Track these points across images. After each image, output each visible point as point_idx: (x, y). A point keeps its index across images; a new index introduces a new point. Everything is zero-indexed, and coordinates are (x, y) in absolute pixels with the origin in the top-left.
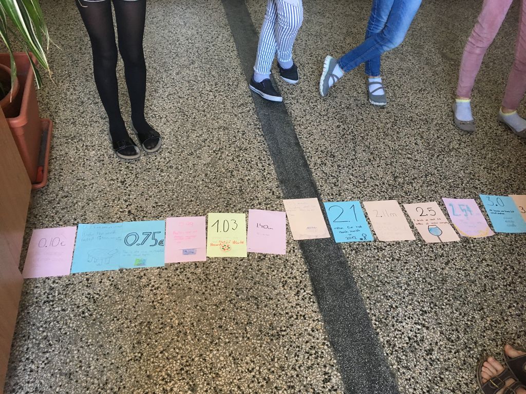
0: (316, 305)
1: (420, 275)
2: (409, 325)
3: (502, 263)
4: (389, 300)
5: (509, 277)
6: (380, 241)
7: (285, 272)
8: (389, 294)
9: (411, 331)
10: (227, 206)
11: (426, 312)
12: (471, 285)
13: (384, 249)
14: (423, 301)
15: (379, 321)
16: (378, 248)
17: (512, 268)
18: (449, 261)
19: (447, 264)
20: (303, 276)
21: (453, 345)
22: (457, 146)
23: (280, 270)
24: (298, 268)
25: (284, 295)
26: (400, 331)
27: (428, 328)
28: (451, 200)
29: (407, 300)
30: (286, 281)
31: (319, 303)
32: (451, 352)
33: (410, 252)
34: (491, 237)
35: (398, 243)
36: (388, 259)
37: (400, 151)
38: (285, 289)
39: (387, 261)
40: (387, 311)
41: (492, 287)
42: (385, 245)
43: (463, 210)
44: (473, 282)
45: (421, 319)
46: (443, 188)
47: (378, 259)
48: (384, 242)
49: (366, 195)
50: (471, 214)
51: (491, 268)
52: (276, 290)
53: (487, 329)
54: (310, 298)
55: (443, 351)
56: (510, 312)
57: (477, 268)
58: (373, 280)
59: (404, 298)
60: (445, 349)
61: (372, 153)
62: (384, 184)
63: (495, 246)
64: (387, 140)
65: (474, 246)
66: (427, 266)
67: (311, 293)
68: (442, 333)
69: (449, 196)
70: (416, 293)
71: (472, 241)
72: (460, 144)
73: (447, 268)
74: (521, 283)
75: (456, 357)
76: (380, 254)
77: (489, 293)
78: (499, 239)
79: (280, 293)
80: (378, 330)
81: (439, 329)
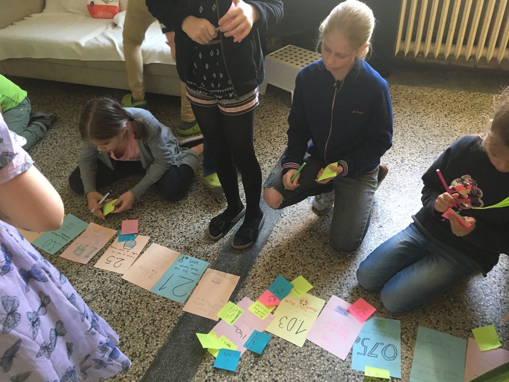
10: (284, 348)
43: (84, 250)
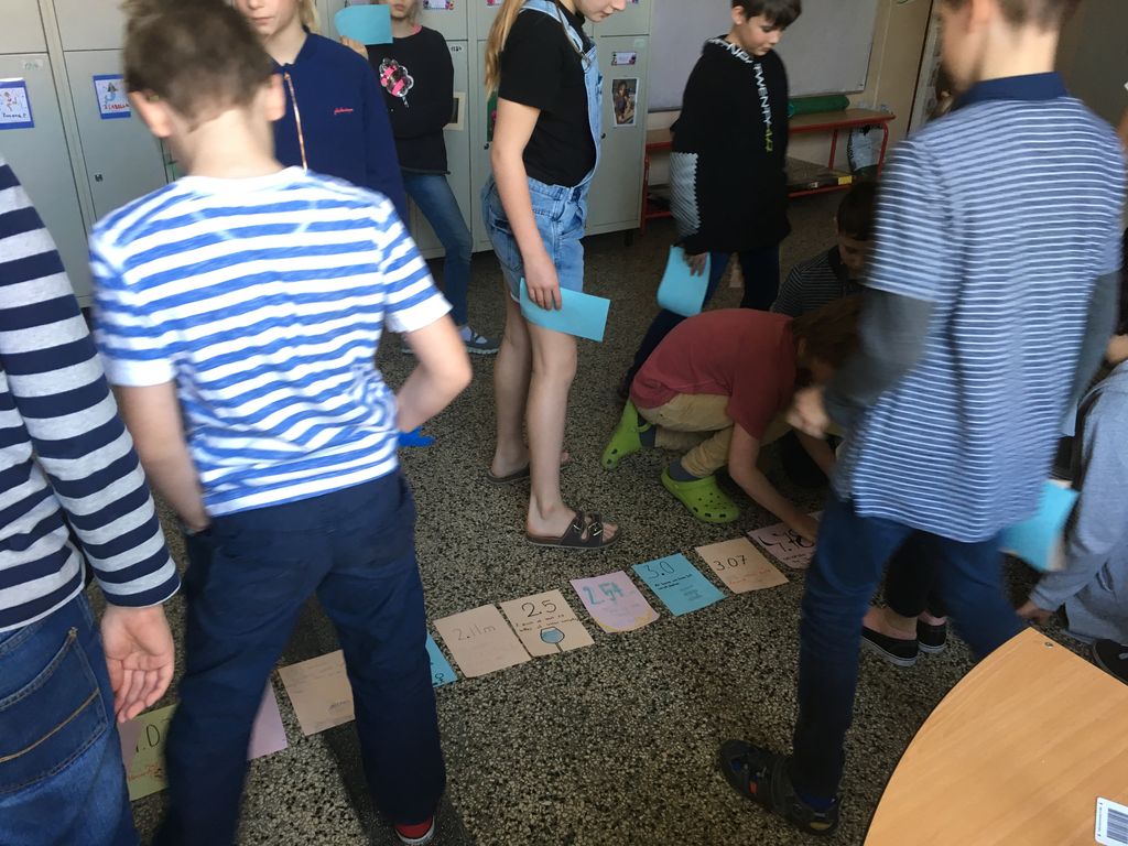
0: (355, 823)
1: (543, 715)
2: (530, 805)
3: (678, 659)
4: (491, 773)
5: (691, 678)
6: (468, 679)
7: (291, 783)
8: (491, 763)
9: (533, 814)
11: (557, 774)
12: (630, 709)
13: (477, 691)
14: (550, 758)
15: (475, 816)
16: (465, 692)
17: (695, 662)
18: (590, 680)
19: (587, 685)
20: (328, 779)
21: (609, 816)
22: (589, 494)
23: (281, 781)
24: (316, 768)
25: (292, 824)
26: (515, 820)
27: (562, 801)
28: (587, 581)
29: (522, 764)
30: (294, 798)
31: (361, 818)
32: (606, 828)
33: (524, 683)
34: (656, 622)
35: (501, 673)
36: (485, 704)
37: (493, 524)
38: (292, 813)
39: (484, 708)
40: (490, 793)
41: (665, 702)
42: (478, 682)
43: (606, 593)
44: (633, 703)
45: (550, 789)
46: (571, 566)
47: (467, 710)
48: (476, 678)
49: (439, 609)
50: (622, 595)
51: (660, 672)
52: (274, 821)
53: (663, 773)
54: (343, 814)
55: (593, 830)
56: (699, 734)
57: (637, 678)
58: (461, 748)
59: (518, 762)
60: (595, 827)
61: (443, 538)
62: (468, 582)
63: (664, 634)
64: (468, 512)
65: (630, 645)
66: (554, 697)
67: (345, 805)
68: (587, 801)
69: (583, 575)
70: (538, 748)
71: (626, 637)
72: (592, 491)
73: (589, 692)
74: (711, 682)
75: (615, 835)
76: (470, 701)
77: (662, 713)
78: (669, 622)
79: (283, 823)
80: (475, 831)
81: (582, 796)
